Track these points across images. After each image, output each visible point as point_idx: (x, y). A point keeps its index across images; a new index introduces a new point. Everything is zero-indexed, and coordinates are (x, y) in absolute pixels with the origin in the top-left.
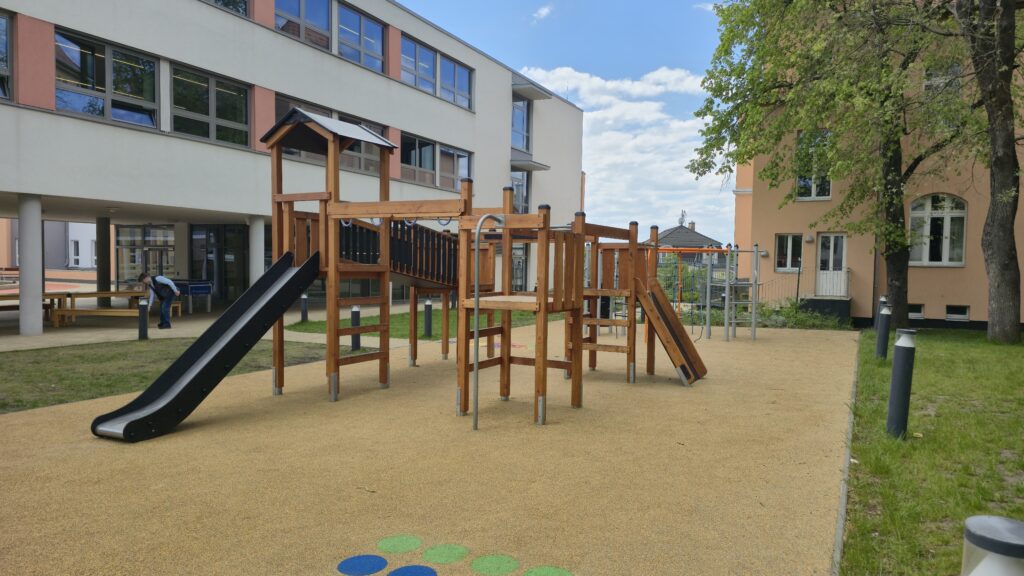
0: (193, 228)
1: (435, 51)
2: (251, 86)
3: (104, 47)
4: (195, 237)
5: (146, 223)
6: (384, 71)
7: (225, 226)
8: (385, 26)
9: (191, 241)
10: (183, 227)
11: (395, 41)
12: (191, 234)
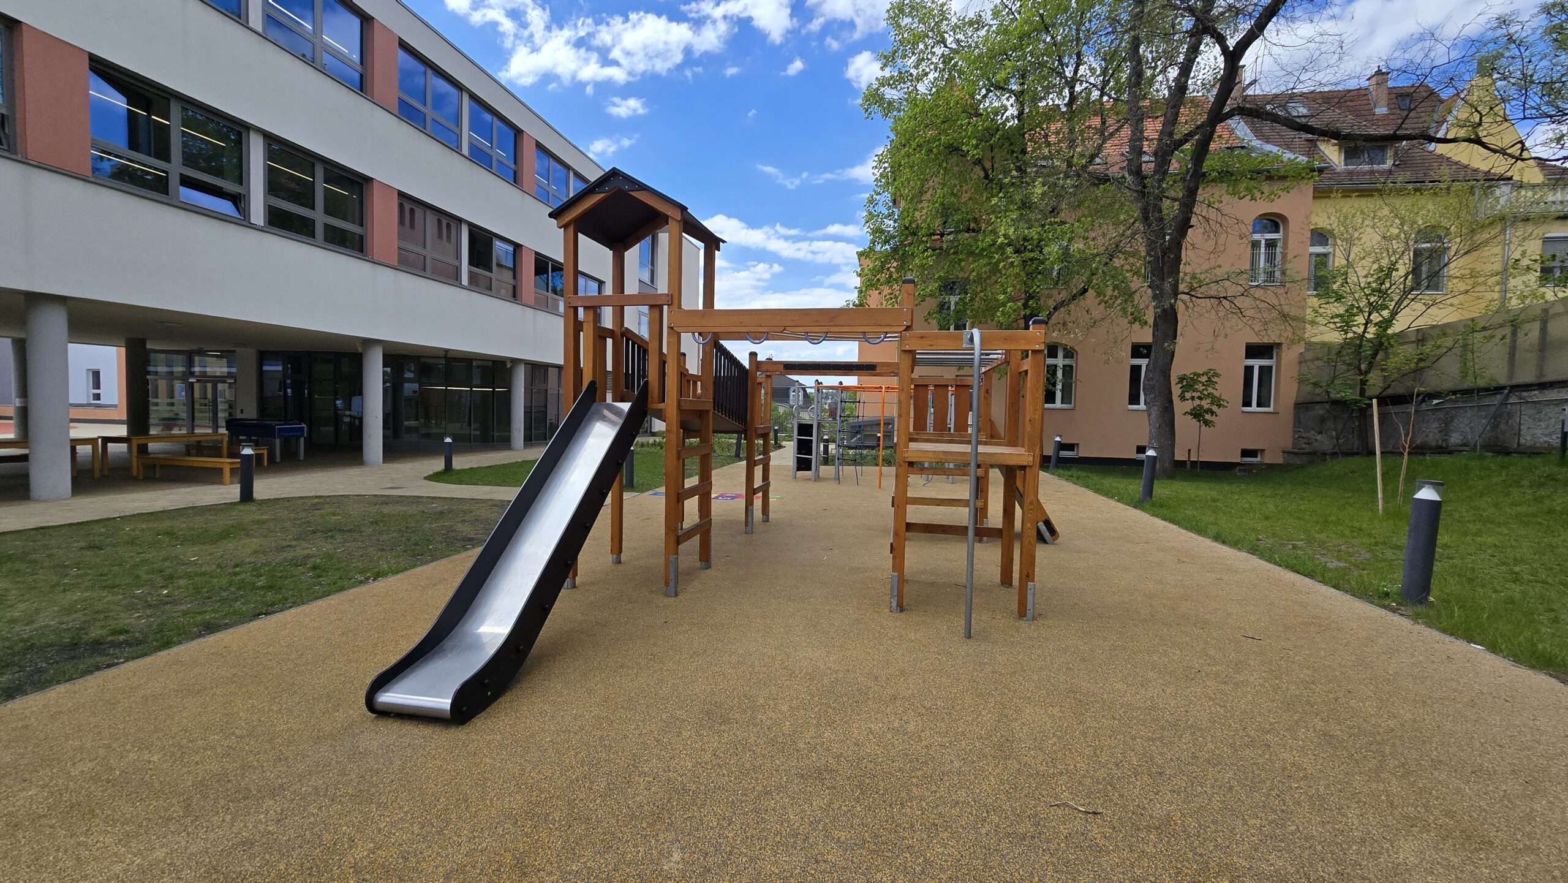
0: (263, 357)
1: (568, 167)
2: (369, 180)
3: (169, 100)
4: (265, 368)
5: (195, 347)
6: (516, 179)
7: (309, 353)
8: (518, 132)
9: (261, 373)
10: (249, 355)
11: (529, 152)
12: (260, 365)
